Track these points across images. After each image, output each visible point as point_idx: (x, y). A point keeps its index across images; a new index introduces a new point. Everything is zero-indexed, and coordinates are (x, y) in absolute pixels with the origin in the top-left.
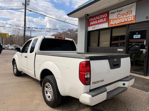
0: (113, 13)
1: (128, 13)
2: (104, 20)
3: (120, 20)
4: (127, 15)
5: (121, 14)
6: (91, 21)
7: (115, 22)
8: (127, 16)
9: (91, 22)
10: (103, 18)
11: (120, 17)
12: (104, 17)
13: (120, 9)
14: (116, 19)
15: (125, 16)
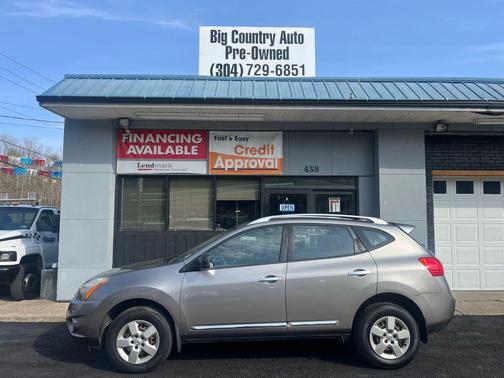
0: (224, 138)
1: (264, 149)
2: (189, 150)
3: (246, 161)
4: (264, 153)
5: (247, 149)
6: (134, 144)
7: (229, 163)
8: (264, 156)
9: (132, 147)
10: (185, 143)
11: (244, 155)
12: (189, 142)
13: (242, 135)
14: (233, 158)
15: (257, 156)
